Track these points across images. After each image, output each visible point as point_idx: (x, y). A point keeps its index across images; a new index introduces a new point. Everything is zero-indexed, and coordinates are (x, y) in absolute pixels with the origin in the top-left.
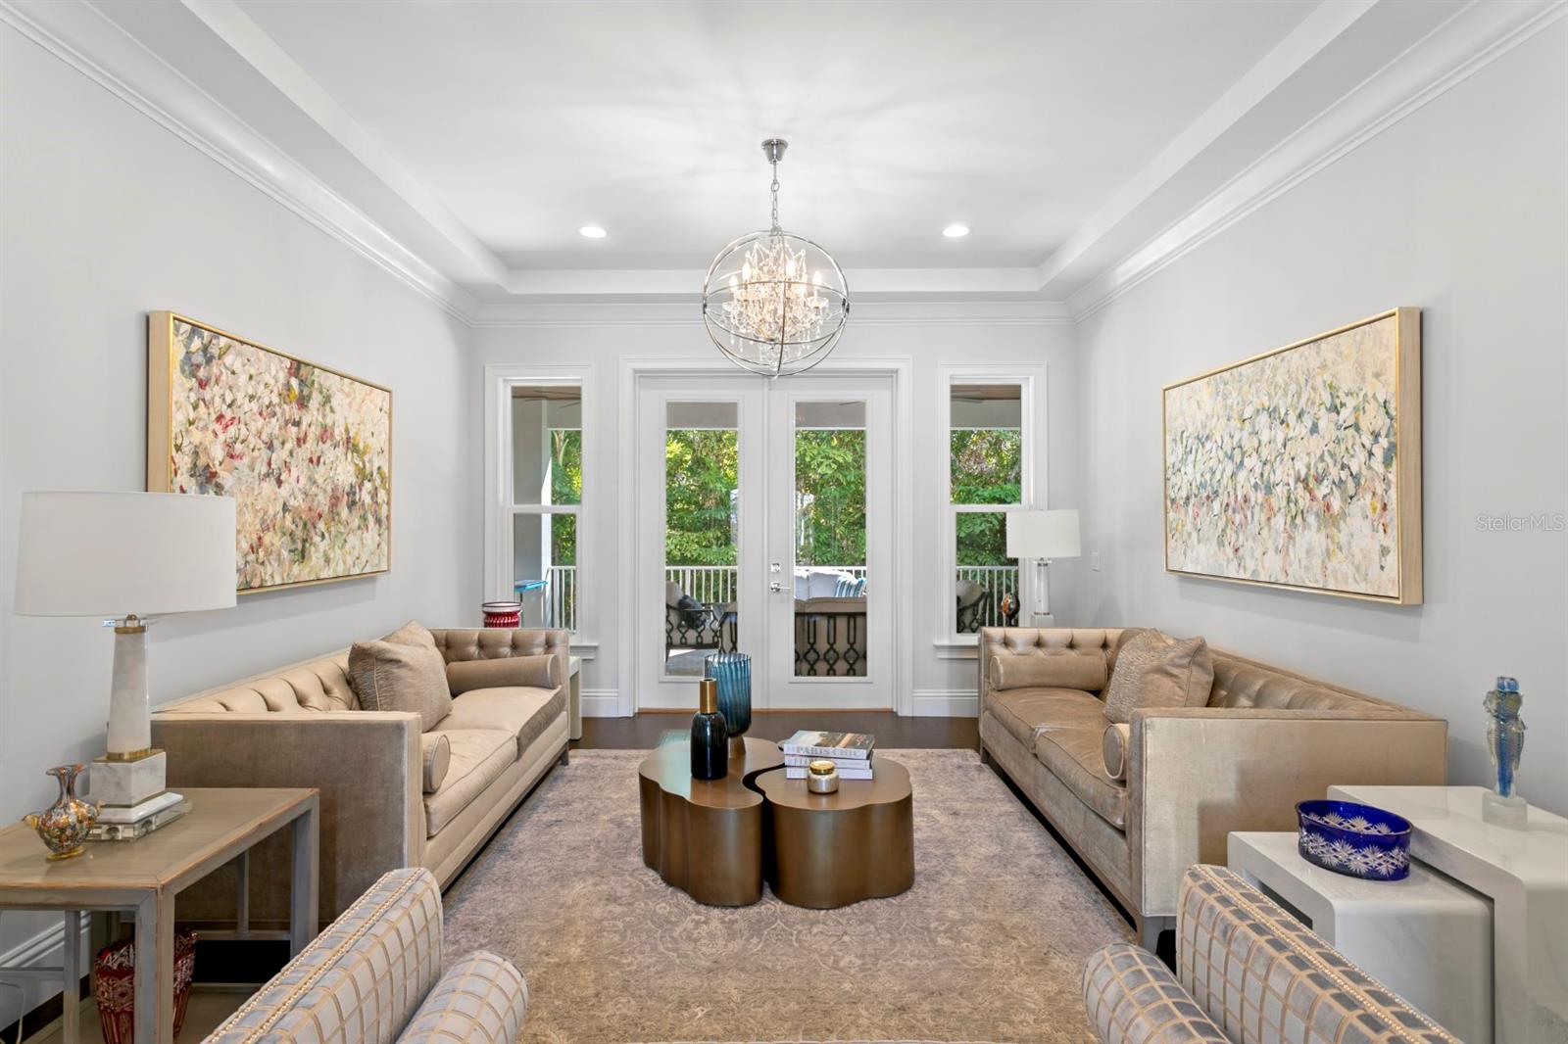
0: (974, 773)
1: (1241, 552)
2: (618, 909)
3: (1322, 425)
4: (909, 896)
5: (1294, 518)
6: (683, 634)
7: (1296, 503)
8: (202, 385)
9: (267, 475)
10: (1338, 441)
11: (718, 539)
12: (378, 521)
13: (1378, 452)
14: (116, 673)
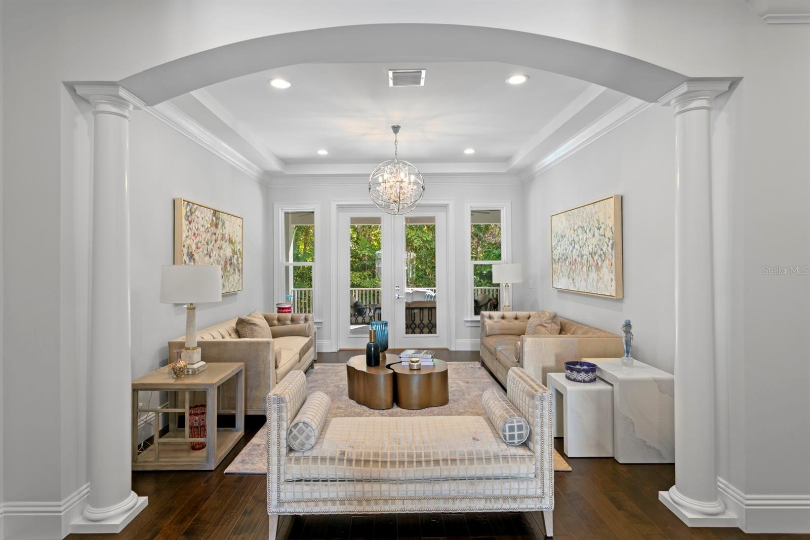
0: (478, 370)
1: (574, 280)
2: (341, 411)
3: (596, 234)
4: (447, 406)
5: (589, 268)
6: (356, 318)
7: (589, 262)
8: (190, 223)
9: (207, 254)
10: (600, 240)
11: (370, 275)
12: (239, 270)
13: (610, 245)
14: (188, 322)
